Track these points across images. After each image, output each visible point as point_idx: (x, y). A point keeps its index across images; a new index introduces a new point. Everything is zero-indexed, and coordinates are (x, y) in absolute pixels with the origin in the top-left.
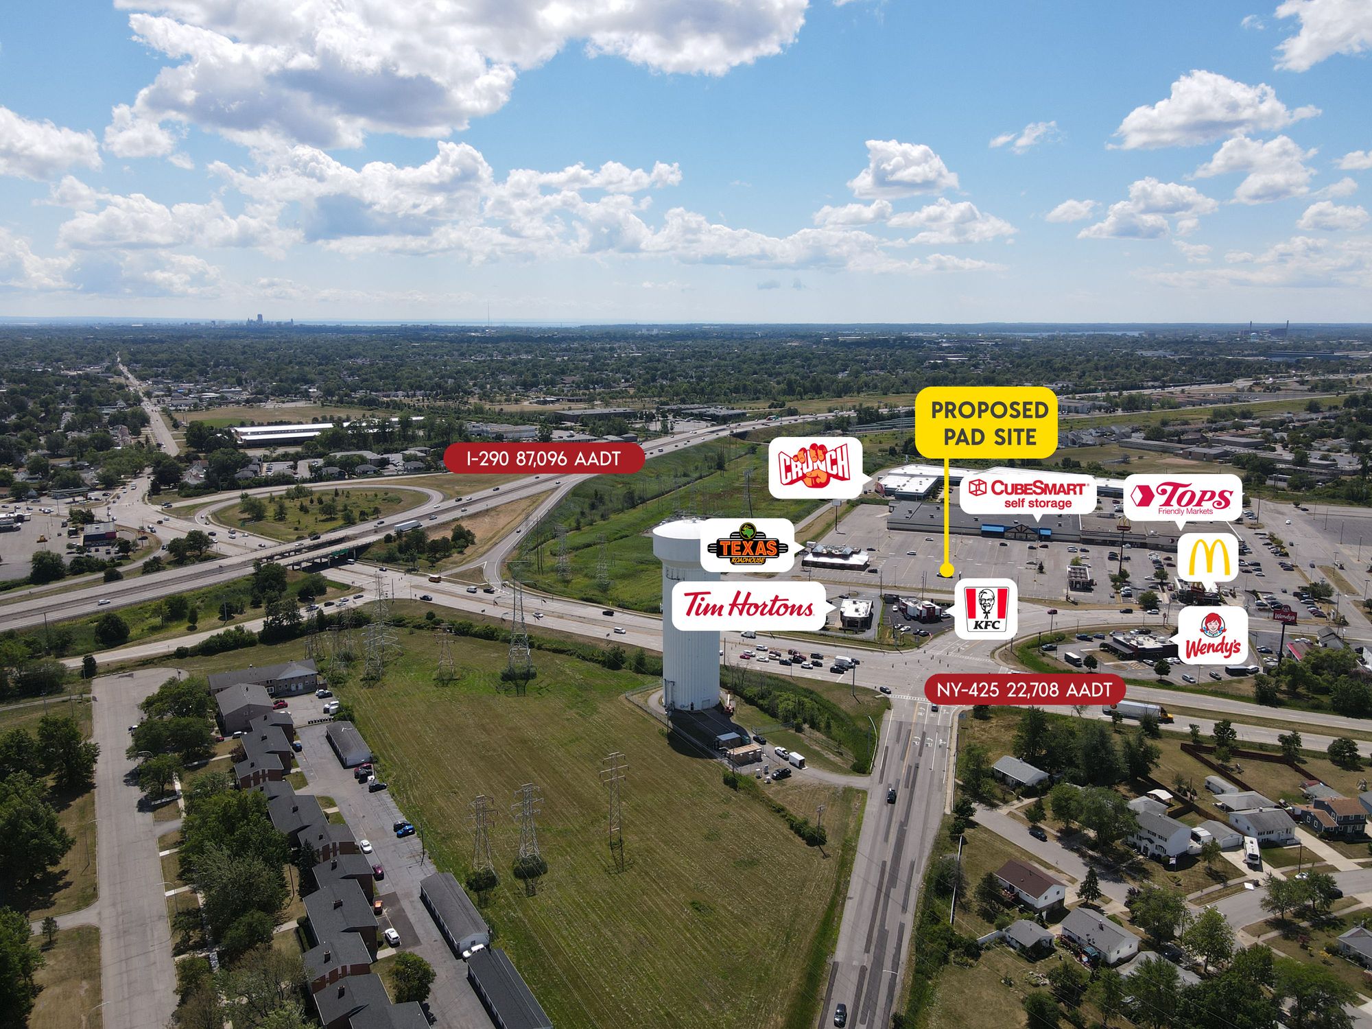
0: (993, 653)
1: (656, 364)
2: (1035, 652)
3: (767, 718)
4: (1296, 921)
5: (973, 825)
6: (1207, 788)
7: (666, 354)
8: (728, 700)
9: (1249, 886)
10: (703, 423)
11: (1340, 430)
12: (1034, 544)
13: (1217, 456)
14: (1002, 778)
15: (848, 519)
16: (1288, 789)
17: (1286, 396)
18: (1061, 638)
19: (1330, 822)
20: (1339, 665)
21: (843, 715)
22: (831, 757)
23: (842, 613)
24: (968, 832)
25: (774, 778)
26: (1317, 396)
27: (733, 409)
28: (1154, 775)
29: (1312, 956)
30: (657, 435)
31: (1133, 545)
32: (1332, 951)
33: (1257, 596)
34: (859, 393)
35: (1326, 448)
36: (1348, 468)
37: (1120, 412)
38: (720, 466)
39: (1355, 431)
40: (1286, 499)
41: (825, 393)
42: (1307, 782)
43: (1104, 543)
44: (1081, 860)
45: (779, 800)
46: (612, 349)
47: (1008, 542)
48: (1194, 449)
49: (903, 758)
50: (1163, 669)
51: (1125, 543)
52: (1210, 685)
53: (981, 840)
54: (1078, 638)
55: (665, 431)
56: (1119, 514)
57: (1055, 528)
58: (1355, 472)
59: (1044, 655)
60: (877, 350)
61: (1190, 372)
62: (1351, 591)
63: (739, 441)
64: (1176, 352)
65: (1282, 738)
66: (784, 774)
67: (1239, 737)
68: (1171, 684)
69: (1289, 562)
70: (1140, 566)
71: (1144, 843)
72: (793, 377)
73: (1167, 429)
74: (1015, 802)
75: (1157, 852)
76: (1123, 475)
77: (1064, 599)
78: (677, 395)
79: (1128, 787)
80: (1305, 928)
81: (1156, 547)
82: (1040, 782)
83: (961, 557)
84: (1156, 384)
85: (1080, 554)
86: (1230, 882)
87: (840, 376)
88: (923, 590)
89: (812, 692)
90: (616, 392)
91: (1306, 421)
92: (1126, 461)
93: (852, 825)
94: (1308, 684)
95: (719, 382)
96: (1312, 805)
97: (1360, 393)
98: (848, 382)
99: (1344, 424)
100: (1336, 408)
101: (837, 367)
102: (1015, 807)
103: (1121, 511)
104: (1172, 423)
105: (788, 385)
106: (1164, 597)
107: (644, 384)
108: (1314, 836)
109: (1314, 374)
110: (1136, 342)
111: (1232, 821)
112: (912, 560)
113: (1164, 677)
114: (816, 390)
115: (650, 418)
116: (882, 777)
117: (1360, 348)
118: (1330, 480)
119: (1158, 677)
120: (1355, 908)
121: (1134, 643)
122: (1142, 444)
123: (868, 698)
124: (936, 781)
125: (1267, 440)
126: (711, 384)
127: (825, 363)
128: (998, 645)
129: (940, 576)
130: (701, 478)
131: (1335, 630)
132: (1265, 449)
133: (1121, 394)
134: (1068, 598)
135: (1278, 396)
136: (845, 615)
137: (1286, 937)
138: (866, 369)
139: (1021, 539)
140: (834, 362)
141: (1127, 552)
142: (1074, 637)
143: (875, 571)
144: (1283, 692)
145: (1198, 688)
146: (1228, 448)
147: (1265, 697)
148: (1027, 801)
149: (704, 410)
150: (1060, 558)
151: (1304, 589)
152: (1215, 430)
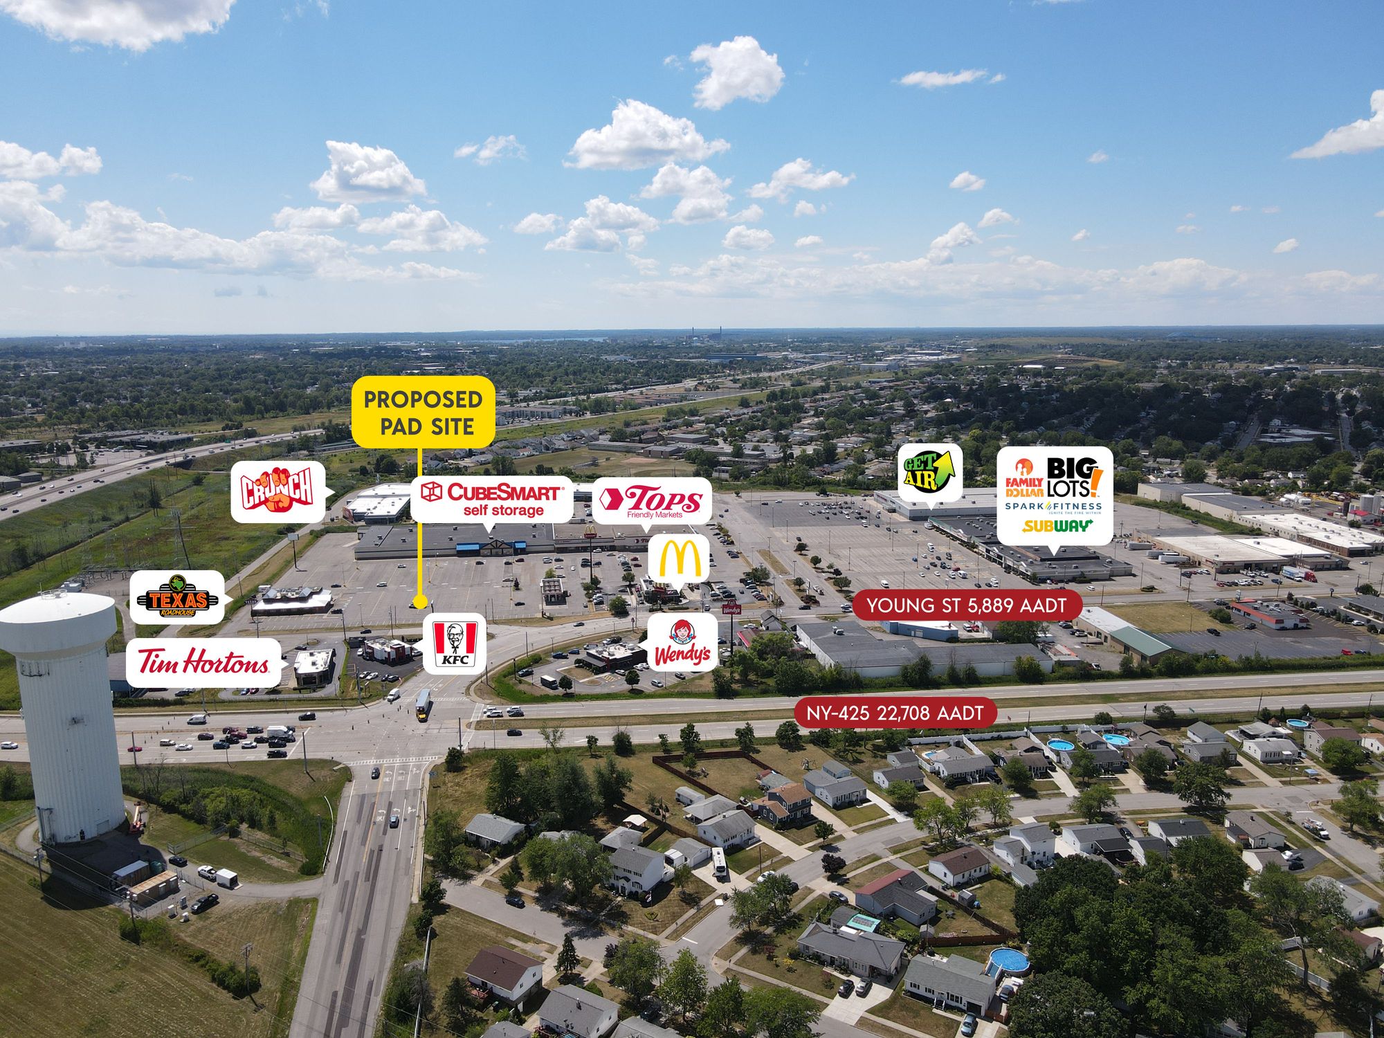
0: (468, 688)
1: (77, 384)
2: (511, 681)
3: (192, 826)
4: (762, 929)
5: (444, 909)
6: (678, 800)
7: (93, 372)
8: (136, 813)
9: (719, 902)
10: (137, 453)
11: (765, 422)
12: (510, 559)
13: (672, 453)
14: (476, 842)
15: (310, 553)
16: (746, 783)
17: (723, 394)
18: (537, 660)
19: (782, 812)
20: (779, 647)
21: (290, 802)
22: (276, 862)
23: (296, 669)
24: (438, 920)
25: (195, 912)
26: (746, 393)
27: (177, 433)
28: (629, 799)
29: (777, 966)
30: (71, 470)
31: (603, 549)
32: (794, 955)
33: (711, 587)
34: (329, 408)
35: (756, 439)
36: (773, 456)
37: (588, 415)
38: (155, 503)
39: (775, 423)
40: (729, 490)
41: (290, 410)
42: (761, 771)
43: (577, 550)
44: (560, 920)
45: (199, 945)
46: (17, 367)
47: (484, 560)
48: (652, 447)
49: (363, 843)
50: (633, 679)
51: (595, 548)
52: (675, 686)
53: (453, 927)
54: (554, 657)
55: (83, 466)
56: (589, 519)
57: (530, 541)
58: (779, 460)
59: (520, 682)
60: (351, 362)
61: (647, 375)
62: (784, 572)
63: (181, 471)
64: (635, 356)
65: (738, 732)
66: (209, 903)
67: (702, 738)
68: (641, 692)
69: (734, 549)
70: (610, 571)
71: (621, 883)
72: (252, 394)
73: (629, 430)
74: (491, 866)
75: (634, 889)
76: (592, 478)
77: (540, 615)
78: (104, 419)
79: (605, 819)
80: (770, 935)
81: (624, 549)
82: (516, 836)
83: (436, 582)
84: (619, 386)
85: (554, 565)
86: (703, 903)
87: (309, 391)
88: (392, 627)
89: (252, 780)
90: (17, 420)
91: (740, 415)
92: (595, 464)
93: (297, 952)
94: (756, 670)
95: (159, 403)
96: (767, 798)
97: (777, 389)
98: (316, 397)
99: (768, 417)
100: (761, 402)
101: (306, 380)
102: (491, 873)
103: (590, 515)
104: (633, 424)
105: (244, 403)
106: (632, 600)
107: (57, 409)
108: (771, 828)
109: (744, 373)
110: (602, 348)
111: (701, 834)
112: (383, 592)
113: (635, 686)
114: (280, 407)
115: (64, 450)
116: (337, 875)
117: (775, 350)
118: (761, 469)
119: (629, 687)
120: (810, 898)
121: (606, 654)
122: (609, 446)
123: (325, 772)
124: (402, 864)
125: (711, 435)
126: (149, 405)
127: (291, 377)
128: (473, 679)
129: (412, 607)
130: (127, 519)
131: (774, 611)
132: (709, 444)
133: (588, 398)
134: (543, 614)
135: (717, 394)
136: (300, 671)
137: (754, 952)
138: (338, 382)
139: (497, 555)
140: (302, 376)
141: (596, 557)
142: (550, 656)
143: (339, 612)
144: (737, 682)
145: (665, 692)
146: (681, 445)
147: (723, 690)
148: (504, 862)
149: (138, 437)
150: (533, 570)
151: (748, 574)
152: (670, 428)
